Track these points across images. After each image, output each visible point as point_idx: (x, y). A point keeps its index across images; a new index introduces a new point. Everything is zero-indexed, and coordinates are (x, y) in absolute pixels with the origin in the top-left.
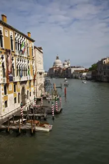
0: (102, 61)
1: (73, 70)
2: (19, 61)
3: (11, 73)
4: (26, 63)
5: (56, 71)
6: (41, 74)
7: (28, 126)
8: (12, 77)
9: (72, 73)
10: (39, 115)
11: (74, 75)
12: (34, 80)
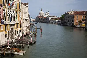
0: (67, 13)
1: (50, 18)
2: (9, 12)
3: (3, 19)
4: (15, 13)
5: (40, 18)
6: (26, 20)
7: (10, 51)
8: (4, 22)
9: (50, 20)
10: (20, 45)
11: (51, 21)
12: (21, 23)
